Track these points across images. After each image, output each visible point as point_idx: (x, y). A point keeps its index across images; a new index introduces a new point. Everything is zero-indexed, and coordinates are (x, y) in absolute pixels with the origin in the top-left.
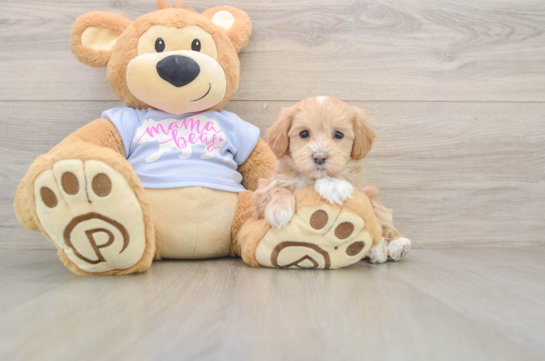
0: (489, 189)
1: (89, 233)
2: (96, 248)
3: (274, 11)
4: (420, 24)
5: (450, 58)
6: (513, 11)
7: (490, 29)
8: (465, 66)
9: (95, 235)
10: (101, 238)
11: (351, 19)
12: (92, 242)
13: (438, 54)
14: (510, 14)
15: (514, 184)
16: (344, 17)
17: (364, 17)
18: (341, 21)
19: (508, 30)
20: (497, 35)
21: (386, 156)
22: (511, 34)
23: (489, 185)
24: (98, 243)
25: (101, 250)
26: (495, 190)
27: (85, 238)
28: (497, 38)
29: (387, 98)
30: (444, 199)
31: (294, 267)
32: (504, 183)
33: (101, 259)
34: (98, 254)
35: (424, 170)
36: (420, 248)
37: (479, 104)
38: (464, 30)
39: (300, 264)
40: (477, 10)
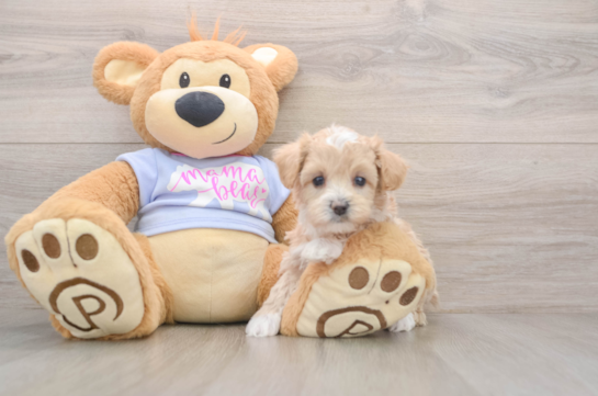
0: (552, 245)
1: (77, 300)
2: (87, 316)
3: (303, 43)
4: (470, 56)
5: (505, 93)
6: (577, 39)
7: (550, 61)
8: (522, 102)
9: (83, 302)
10: (90, 305)
11: (391, 51)
12: (81, 308)
13: (490, 89)
14: (574, 42)
15: (581, 238)
16: (382, 48)
17: (405, 49)
18: (379, 53)
19: (572, 61)
20: (560, 67)
21: (431, 206)
22: (575, 65)
23: (552, 240)
24: (88, 310)
25: (92, 318)
26: (559, 246)
27: (73, 305)
28: (559, 70)
29: (432, 140)
30: (499, 256)
31: (346, 335)
32: (570, 238)
33: (93, 327)
34: (90, 321)
35: (476, 222)
36: (471, 312)
37: (539, 146)
38: (521, 61)
39: (351, 331)
40: (535, 39)
